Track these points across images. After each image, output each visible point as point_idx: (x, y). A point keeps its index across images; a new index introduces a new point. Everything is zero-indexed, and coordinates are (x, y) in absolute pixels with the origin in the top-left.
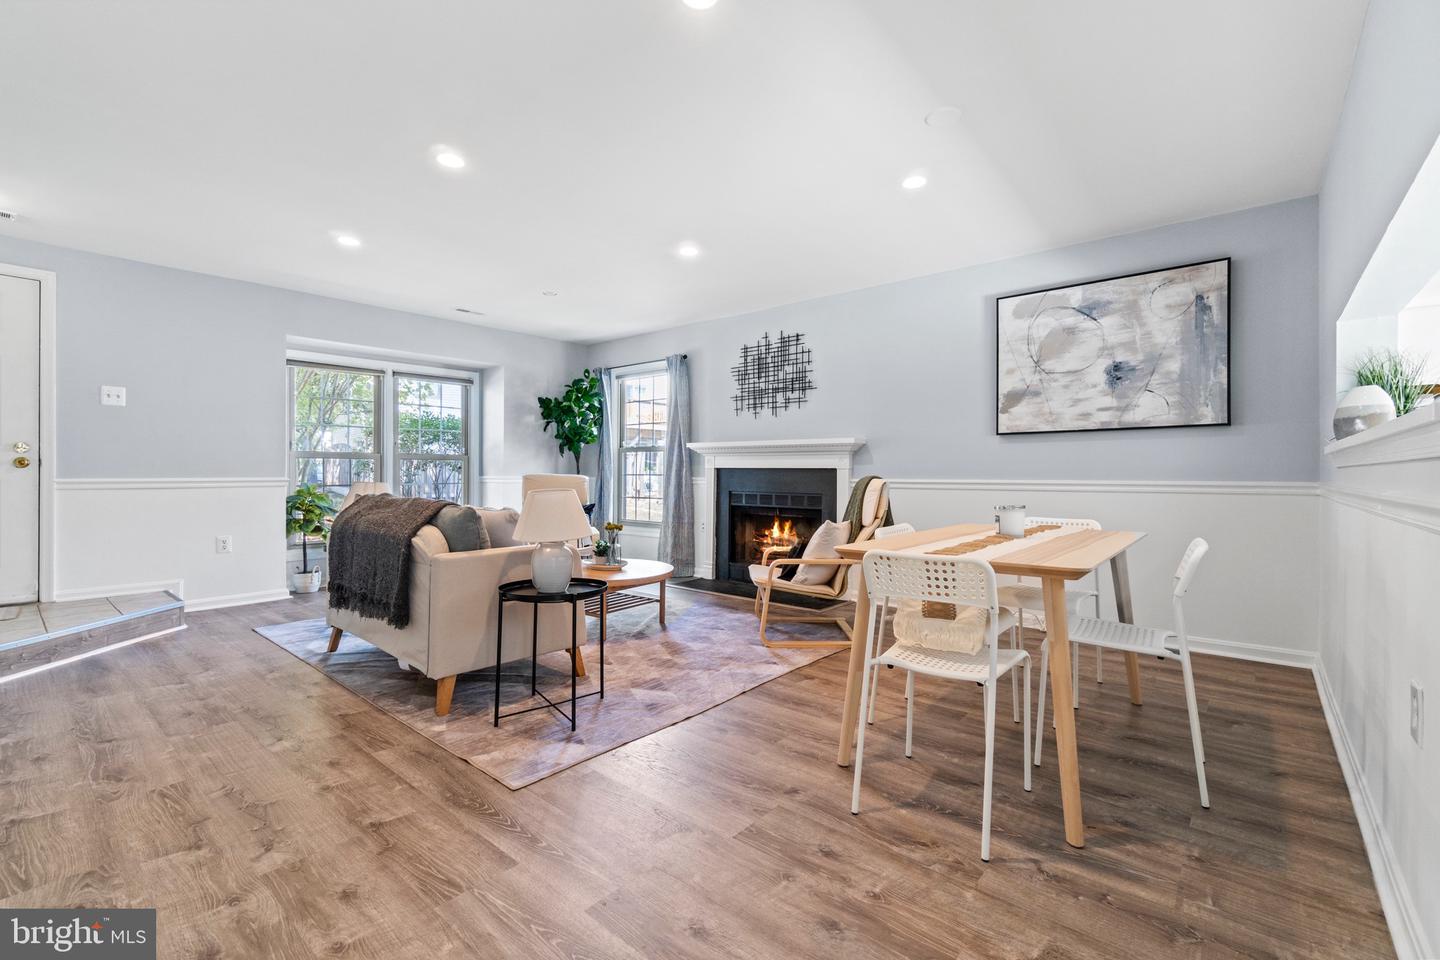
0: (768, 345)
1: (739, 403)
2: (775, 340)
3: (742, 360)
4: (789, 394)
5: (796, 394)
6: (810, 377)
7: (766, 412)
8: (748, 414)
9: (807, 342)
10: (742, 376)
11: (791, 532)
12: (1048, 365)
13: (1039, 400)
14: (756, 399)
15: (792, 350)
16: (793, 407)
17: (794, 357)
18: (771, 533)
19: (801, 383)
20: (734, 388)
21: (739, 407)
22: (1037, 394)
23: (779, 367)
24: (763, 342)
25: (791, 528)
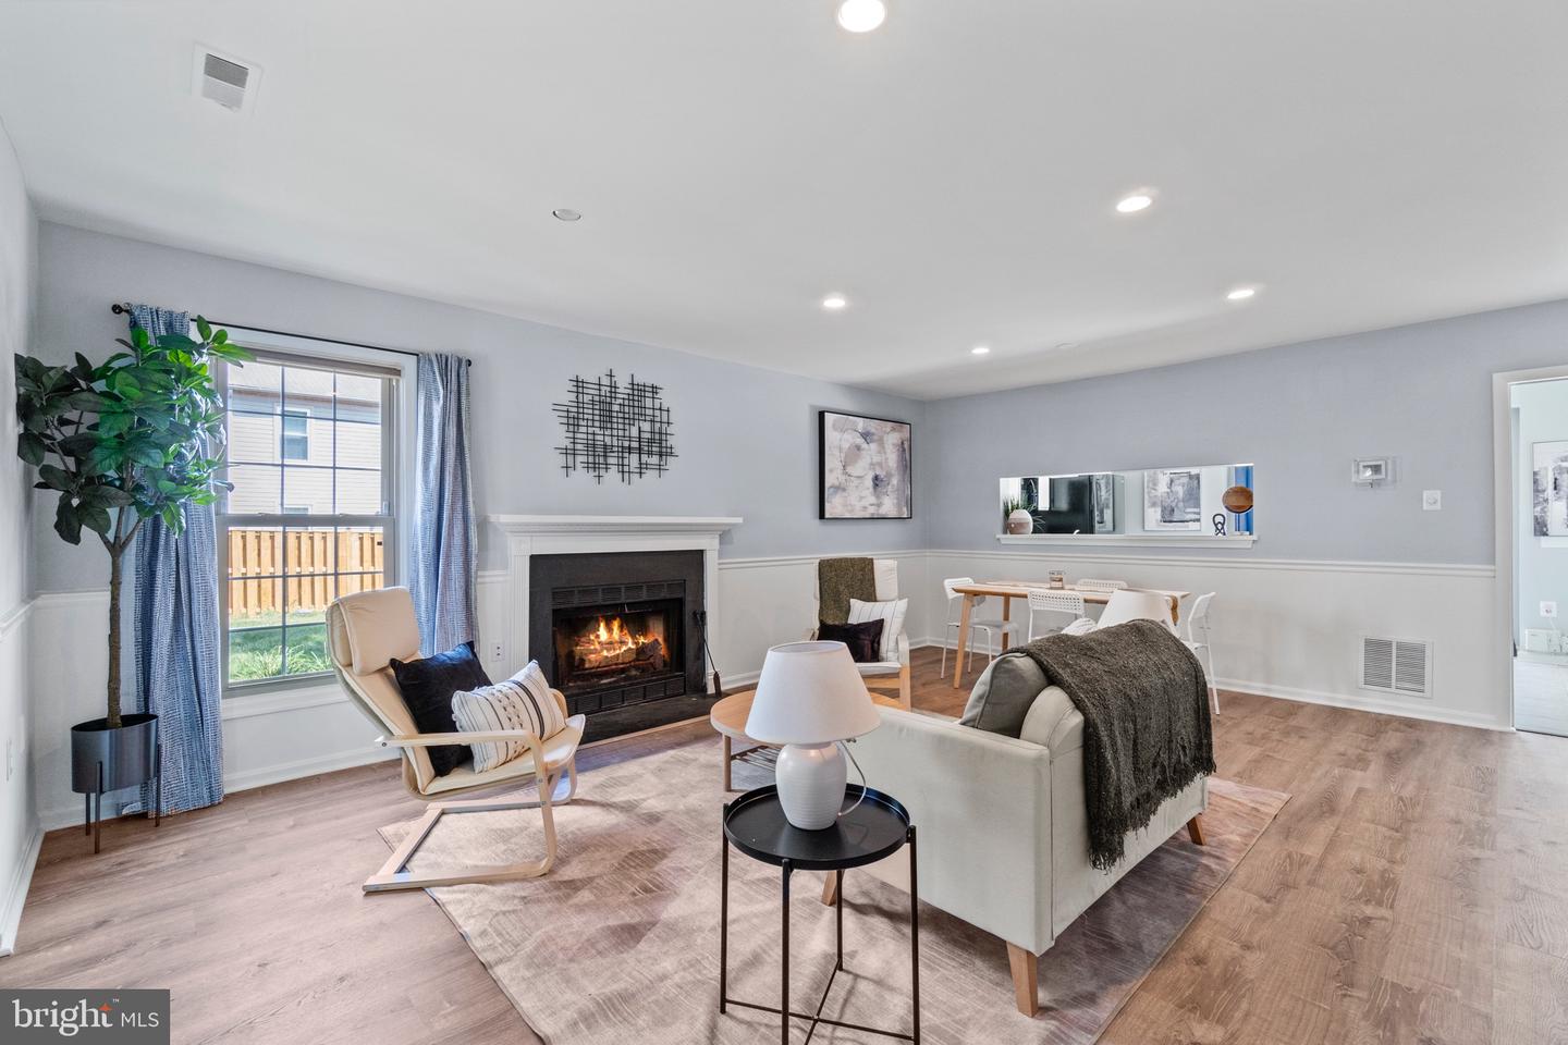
0: (613, 387)
1: (570, 458)
2: (623, 384)
3: (573, 397)
4: (644, 458)
5: (655, 460)
6: (671, 441)
7: (612, 475)
8: (582, 476)
9: (666, 398)
10: (573, 422)
11: (621, 631)
12: (849, 469)
13: (845, 494)
14: (598, 458)
15: (649, 403)
16: (650, 475)
17: (651, 412)
18: (598, 637)
19: (657, 447)
20: (561, 437)
21: (571, 464)
22: (844, 490)
23: (629, 421)
24: (605, 381)
25: (621, 628)
